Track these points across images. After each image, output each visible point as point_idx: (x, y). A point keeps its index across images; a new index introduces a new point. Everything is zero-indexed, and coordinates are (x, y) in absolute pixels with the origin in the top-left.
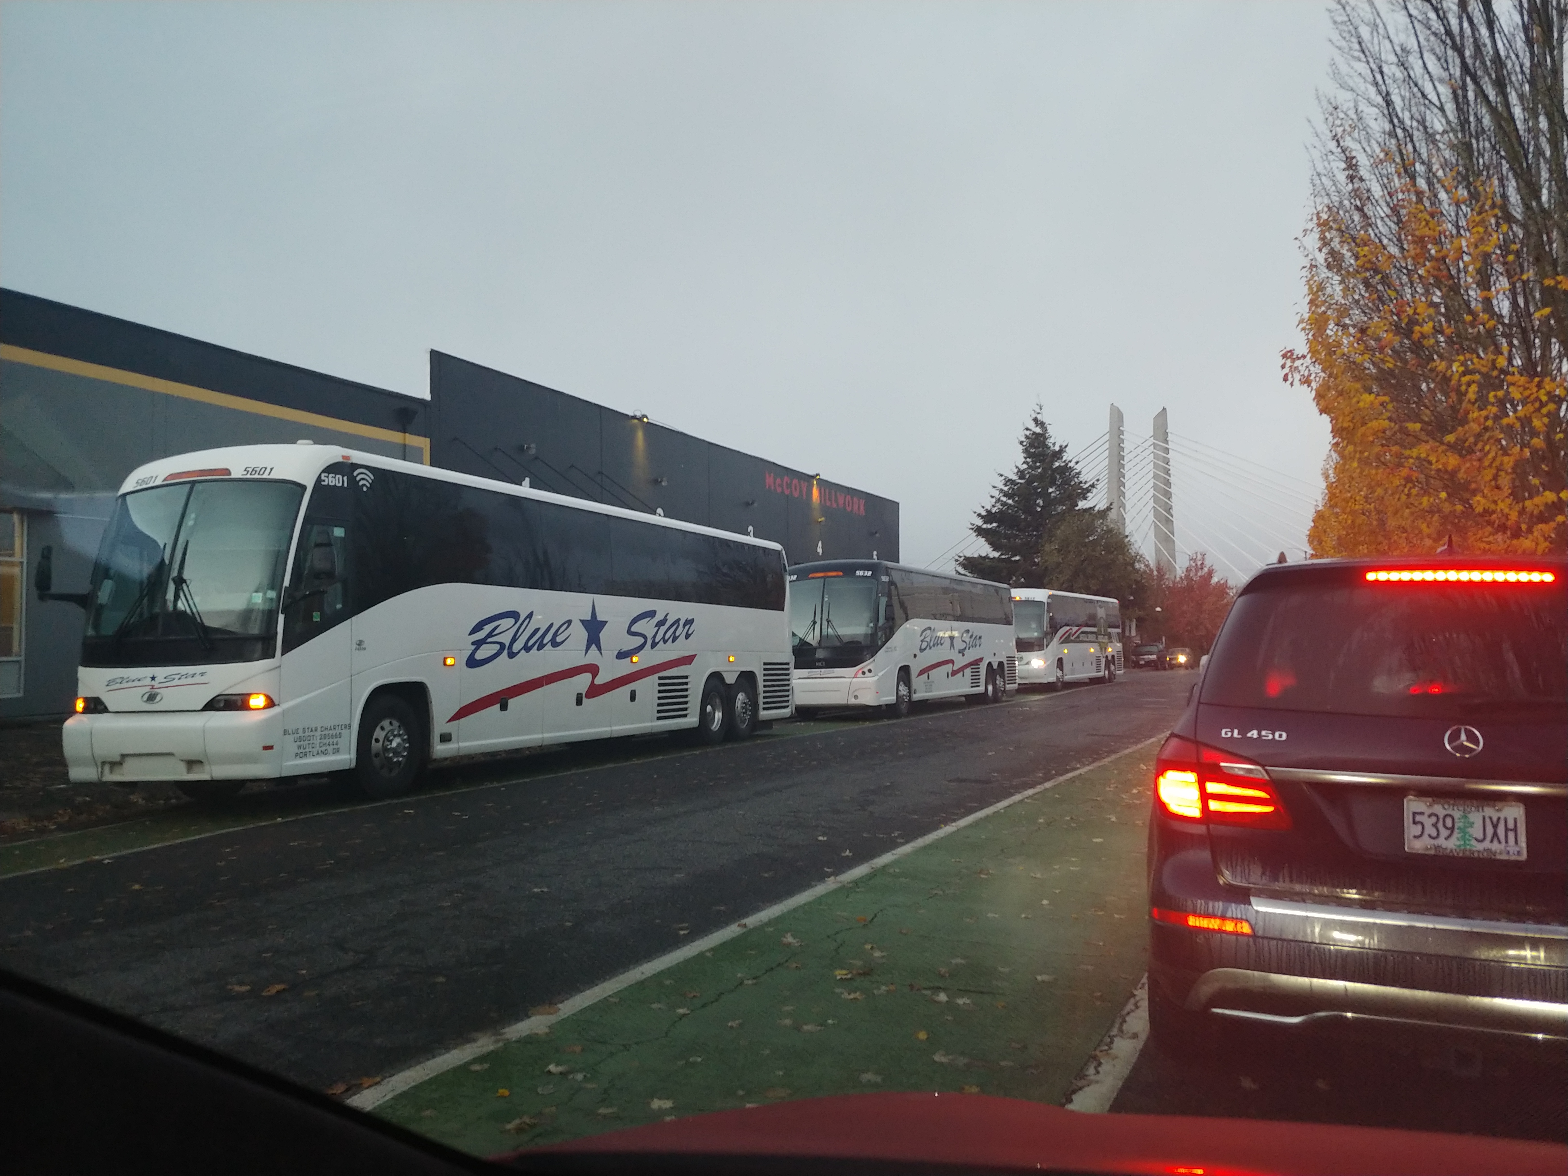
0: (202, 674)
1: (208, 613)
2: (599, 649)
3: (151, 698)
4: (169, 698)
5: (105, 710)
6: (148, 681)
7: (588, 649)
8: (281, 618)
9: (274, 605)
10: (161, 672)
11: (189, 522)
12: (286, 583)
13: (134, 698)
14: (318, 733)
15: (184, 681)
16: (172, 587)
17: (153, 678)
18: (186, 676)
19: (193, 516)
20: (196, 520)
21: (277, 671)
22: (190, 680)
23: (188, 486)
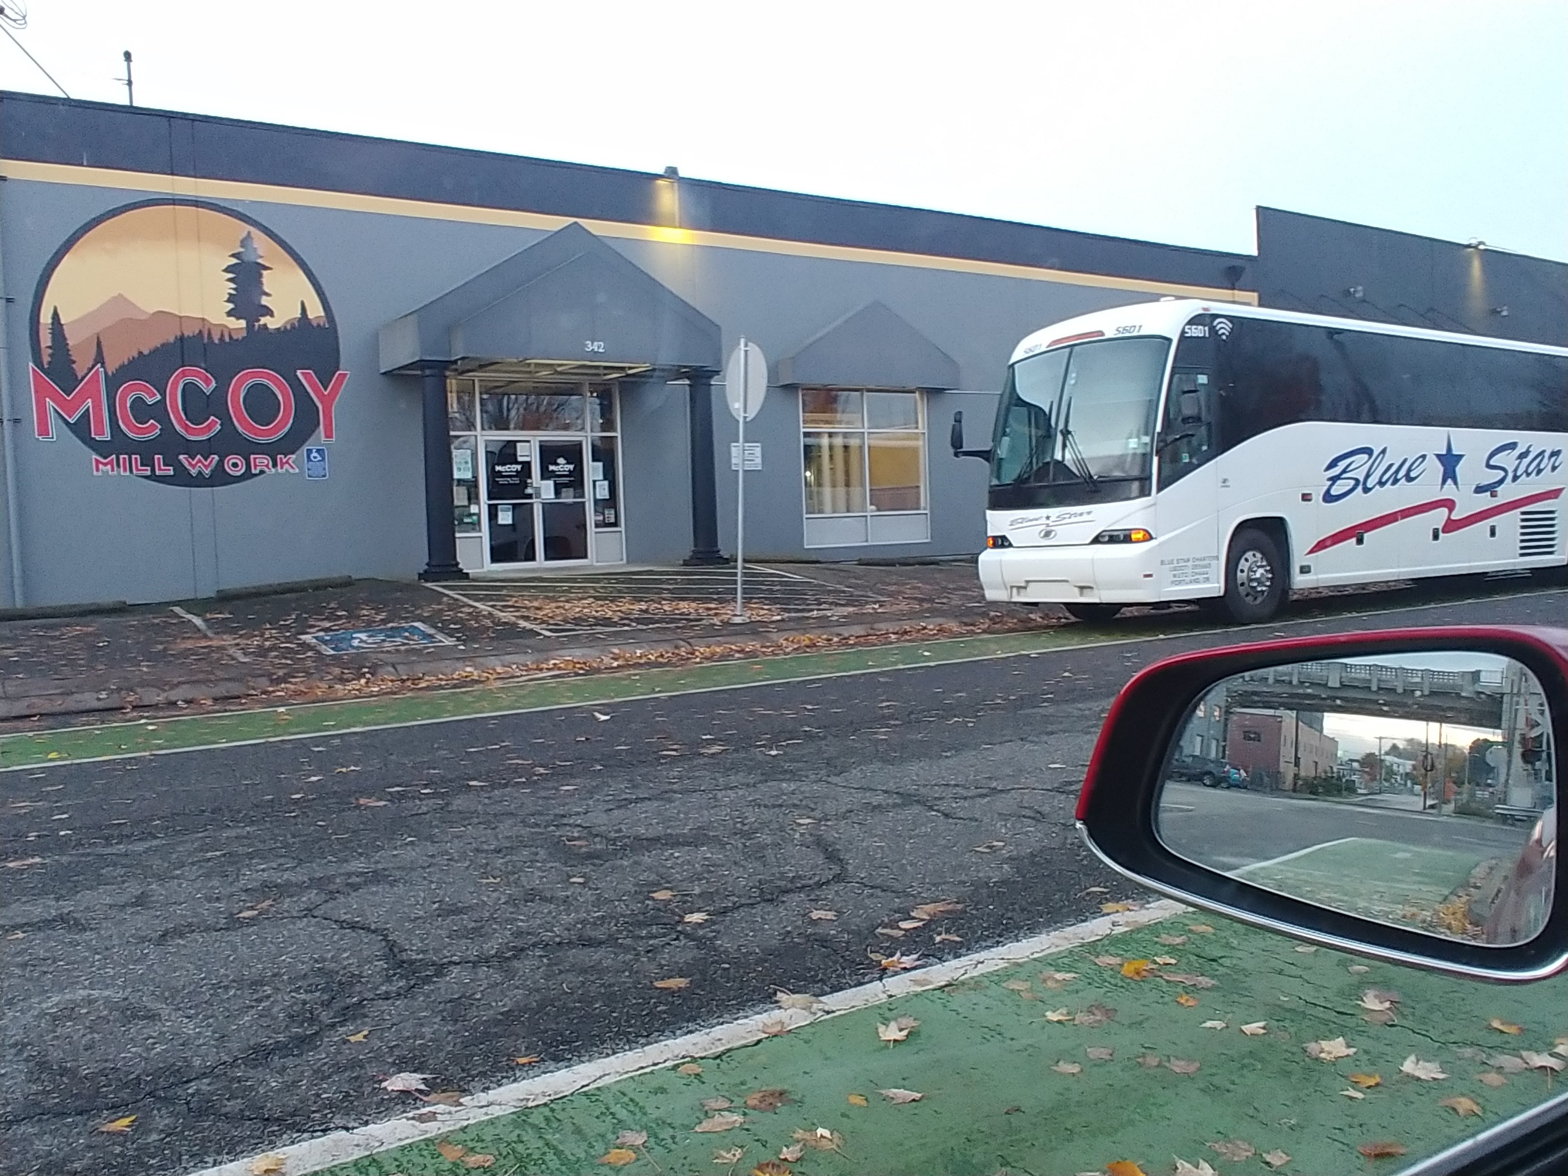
0: (1089, 513)
1: (1091, 459)
2: (1456, 483)
3: (1047, 534)
4: (1062, 534)
5: (1010, 545)
6: (1044, 521)
7: (1444, 482)
8: (1155, 460)
9: (1149, 449)
10: (1054, 512)
11: (1071, 381)
12: (1158, 428)
13: (1032, 535)
14: (1190, 564)
15: (1073, 519)
16: (1060, 438)
17: (1048, 518)
18: (1075, 515)
19: (1074, 375)
20: (1077, 378)
21: (1153, 508)
22: (1079, 519)
23: (1068, 350)
